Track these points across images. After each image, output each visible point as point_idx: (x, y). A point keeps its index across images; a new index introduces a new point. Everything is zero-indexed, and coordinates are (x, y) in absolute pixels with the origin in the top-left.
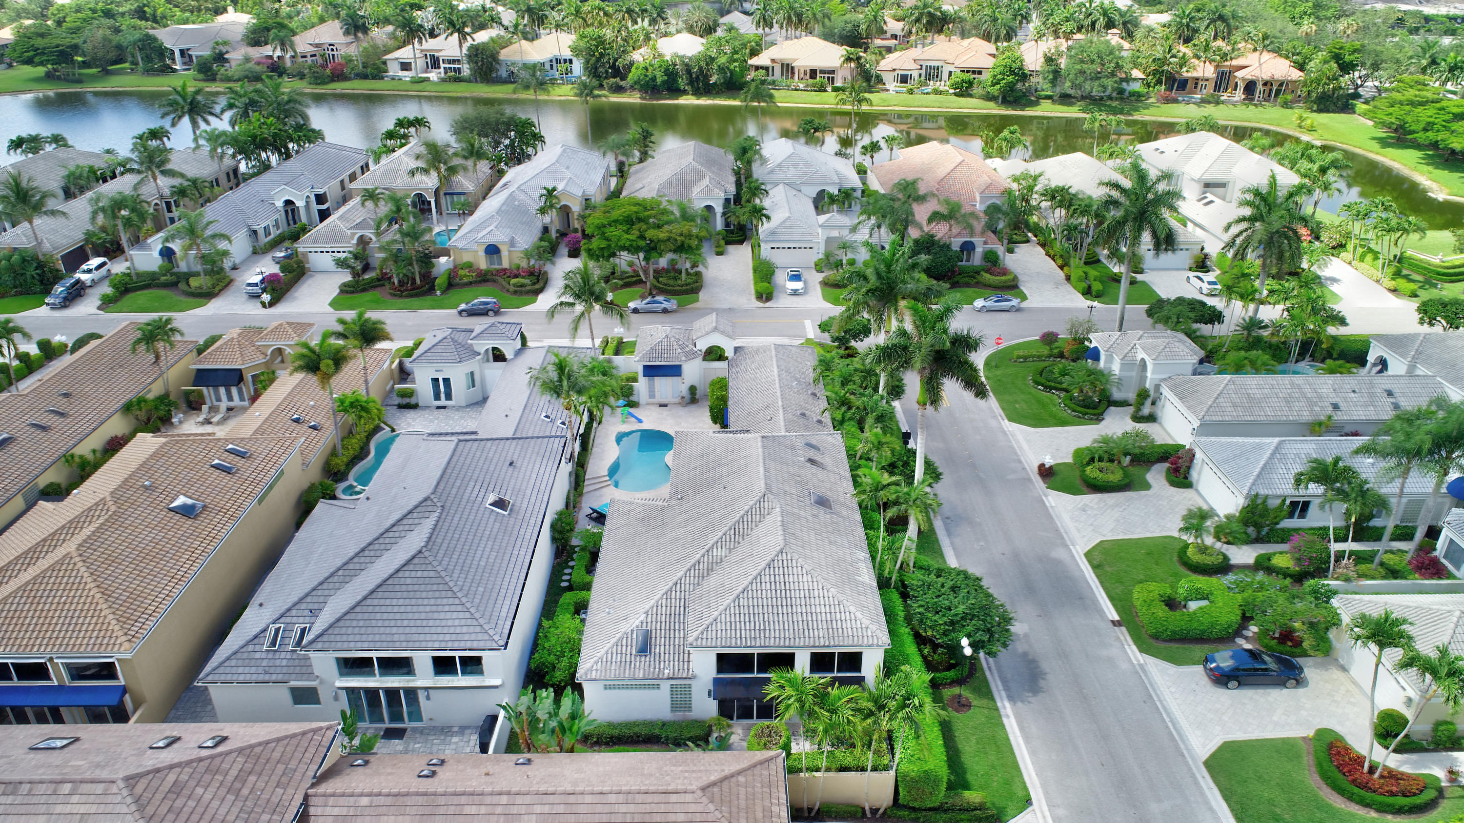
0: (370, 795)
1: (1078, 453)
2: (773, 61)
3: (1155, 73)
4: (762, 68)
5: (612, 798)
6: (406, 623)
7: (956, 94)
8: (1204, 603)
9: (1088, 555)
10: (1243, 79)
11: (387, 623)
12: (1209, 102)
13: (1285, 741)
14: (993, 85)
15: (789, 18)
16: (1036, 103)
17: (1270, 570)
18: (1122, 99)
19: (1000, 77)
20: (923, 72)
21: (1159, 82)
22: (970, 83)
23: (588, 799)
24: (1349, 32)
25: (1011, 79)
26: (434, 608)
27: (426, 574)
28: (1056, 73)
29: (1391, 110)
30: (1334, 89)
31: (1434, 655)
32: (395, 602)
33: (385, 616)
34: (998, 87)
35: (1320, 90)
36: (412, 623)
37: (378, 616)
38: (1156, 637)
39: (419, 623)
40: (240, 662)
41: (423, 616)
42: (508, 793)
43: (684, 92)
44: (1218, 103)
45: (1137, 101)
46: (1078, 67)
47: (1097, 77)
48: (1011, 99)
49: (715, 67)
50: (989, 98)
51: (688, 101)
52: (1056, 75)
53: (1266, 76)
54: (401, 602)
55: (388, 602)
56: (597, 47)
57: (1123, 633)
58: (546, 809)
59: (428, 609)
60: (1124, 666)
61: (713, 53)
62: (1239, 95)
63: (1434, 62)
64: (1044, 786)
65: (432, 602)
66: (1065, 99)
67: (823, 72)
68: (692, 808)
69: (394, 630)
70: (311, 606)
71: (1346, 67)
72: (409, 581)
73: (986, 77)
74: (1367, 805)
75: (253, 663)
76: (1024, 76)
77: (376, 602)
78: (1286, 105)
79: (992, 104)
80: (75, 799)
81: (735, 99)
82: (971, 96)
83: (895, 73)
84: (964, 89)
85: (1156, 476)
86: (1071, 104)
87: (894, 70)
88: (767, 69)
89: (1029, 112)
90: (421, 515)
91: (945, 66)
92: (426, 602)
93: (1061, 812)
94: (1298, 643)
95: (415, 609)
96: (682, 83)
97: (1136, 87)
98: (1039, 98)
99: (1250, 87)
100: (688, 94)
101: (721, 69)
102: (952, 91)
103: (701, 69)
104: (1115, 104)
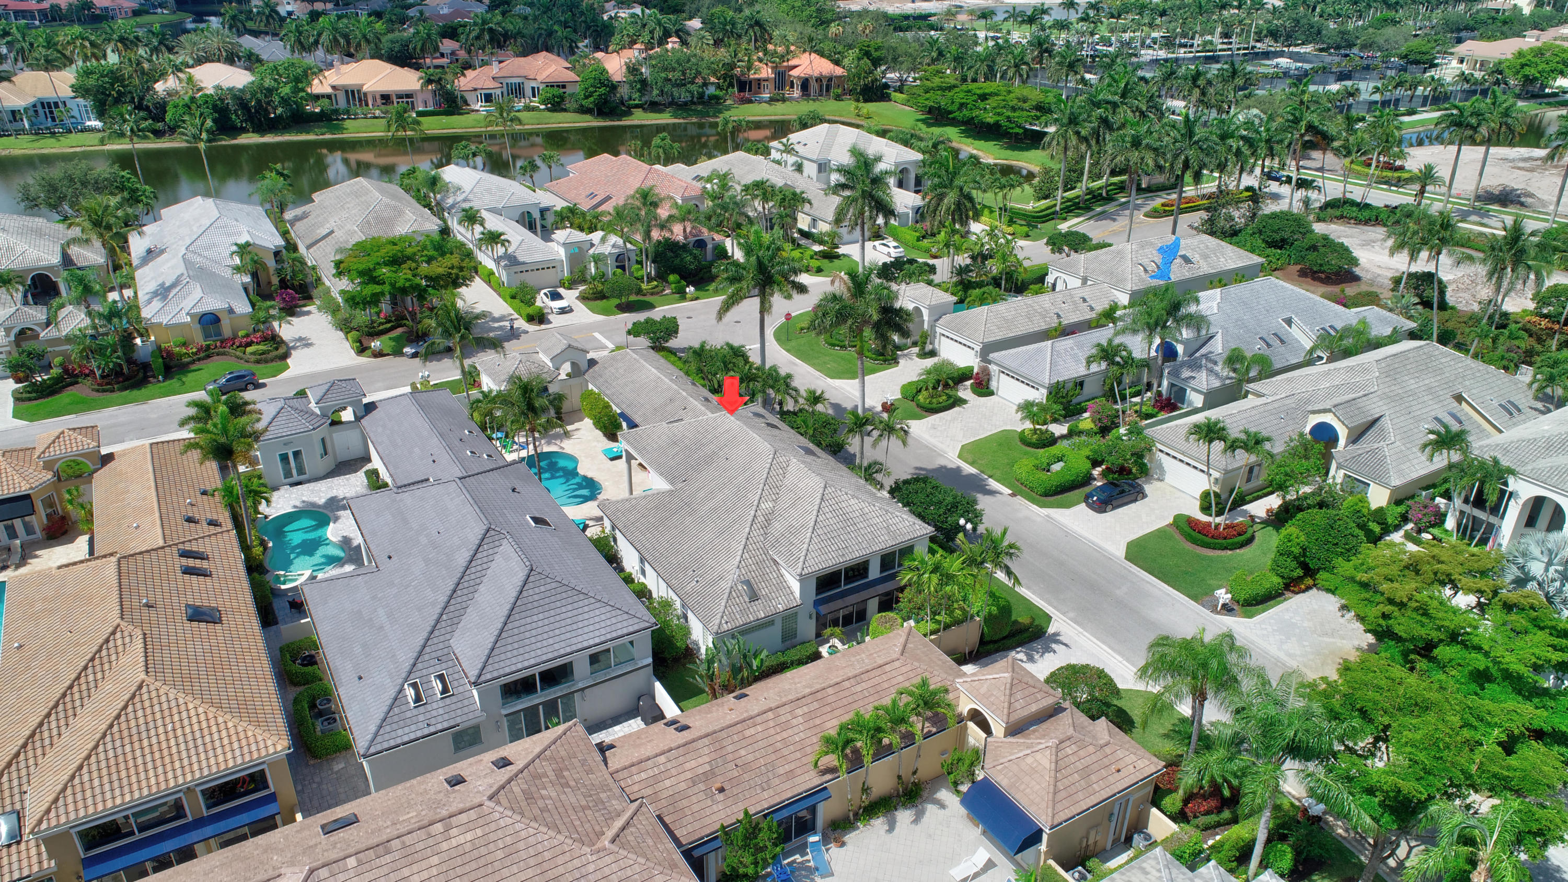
0: (663, 753)
1: (904, 389)
2: (334, 87)
3: (725, 77)
4: (323, 96)
5: (847, 684)
6: (557, 632)
7: (548, 110)
8: (1061, 464)
9: (960, 456)
10: (799, 78)
11: (540, 638)
12: (778, 100)
13: (1159, 530)
14: (586, 97)
15: (335, 40)
16: (628, 113)
17: (1080, 433)
18: (703, 103)
19: (591, 89)
20: (505, 89)
21: (731, 85)
22: (562, 98)
23: (830, 691)
24: (867, 31)
25: (602, 90)
26: (575, 612)
27: (548, 587)
28: (644, 82)
29: (928, 95)
30: (873, 82)
31: (1243, 437)
32: (535, 618)
33: (534, 632)
34: (591, 99)
35: (862, 83)
36: (563, 630)
37: (527, 634)
38: (1046, 495)
39: (569, 628)
40: (395, 726)
41: (569, 621)
42: (771, 710)
43: (243, 130)
44: (784, 100)
45: (717, 103)
46: (663, 75)
47: (680, 84)
48: (607, 110)
49: (276, 99)
50: (583, 110)
51: (250, 139)
52: (644, 84)
53: (816, 74)
54: (541, 616)
55: (528, 620)
56: (112, 85)
57: (1019, 499)
58: (805, 709)
59: (570, 614)
60: (1039, 519)
61: (268, 83)
62: (797, 93)
63: (941, 54)
64: (1050, 604)
65: (570, 607)
66: (654, 107)
67: (400, 96)
68: (904, 669)
69: (551, 641)
70: (434, 655)
71: (876, 62)
72: (536, 597)
73: (578, 89)
74: (1226, 548)
75: (408, 722)
76: (613, 87)
77: (517, 624)
78: (838, 98)
79: (588, 117)
80: (454, 832)
81: (308, 133)
82: (565, 110)
83: (478, 93)
84: (556, 104)
85: (965, 392)
86: (661, 111)
87: (475, 90)
88: (329, 97)
89: (626, 122)
90: (491, 545)
91: (526, 82)
92: (564, 609)
93: (1072, 615)
94: (1129, 472)
95: (558, 618)
96: (236, 119)
97: (711, 90)
98: (630, 107)
99: (805, 84)
100: (248, 131)
101: (285, 101)
102: (543, 107)
103: (259, 102)
104: (700, 108)
